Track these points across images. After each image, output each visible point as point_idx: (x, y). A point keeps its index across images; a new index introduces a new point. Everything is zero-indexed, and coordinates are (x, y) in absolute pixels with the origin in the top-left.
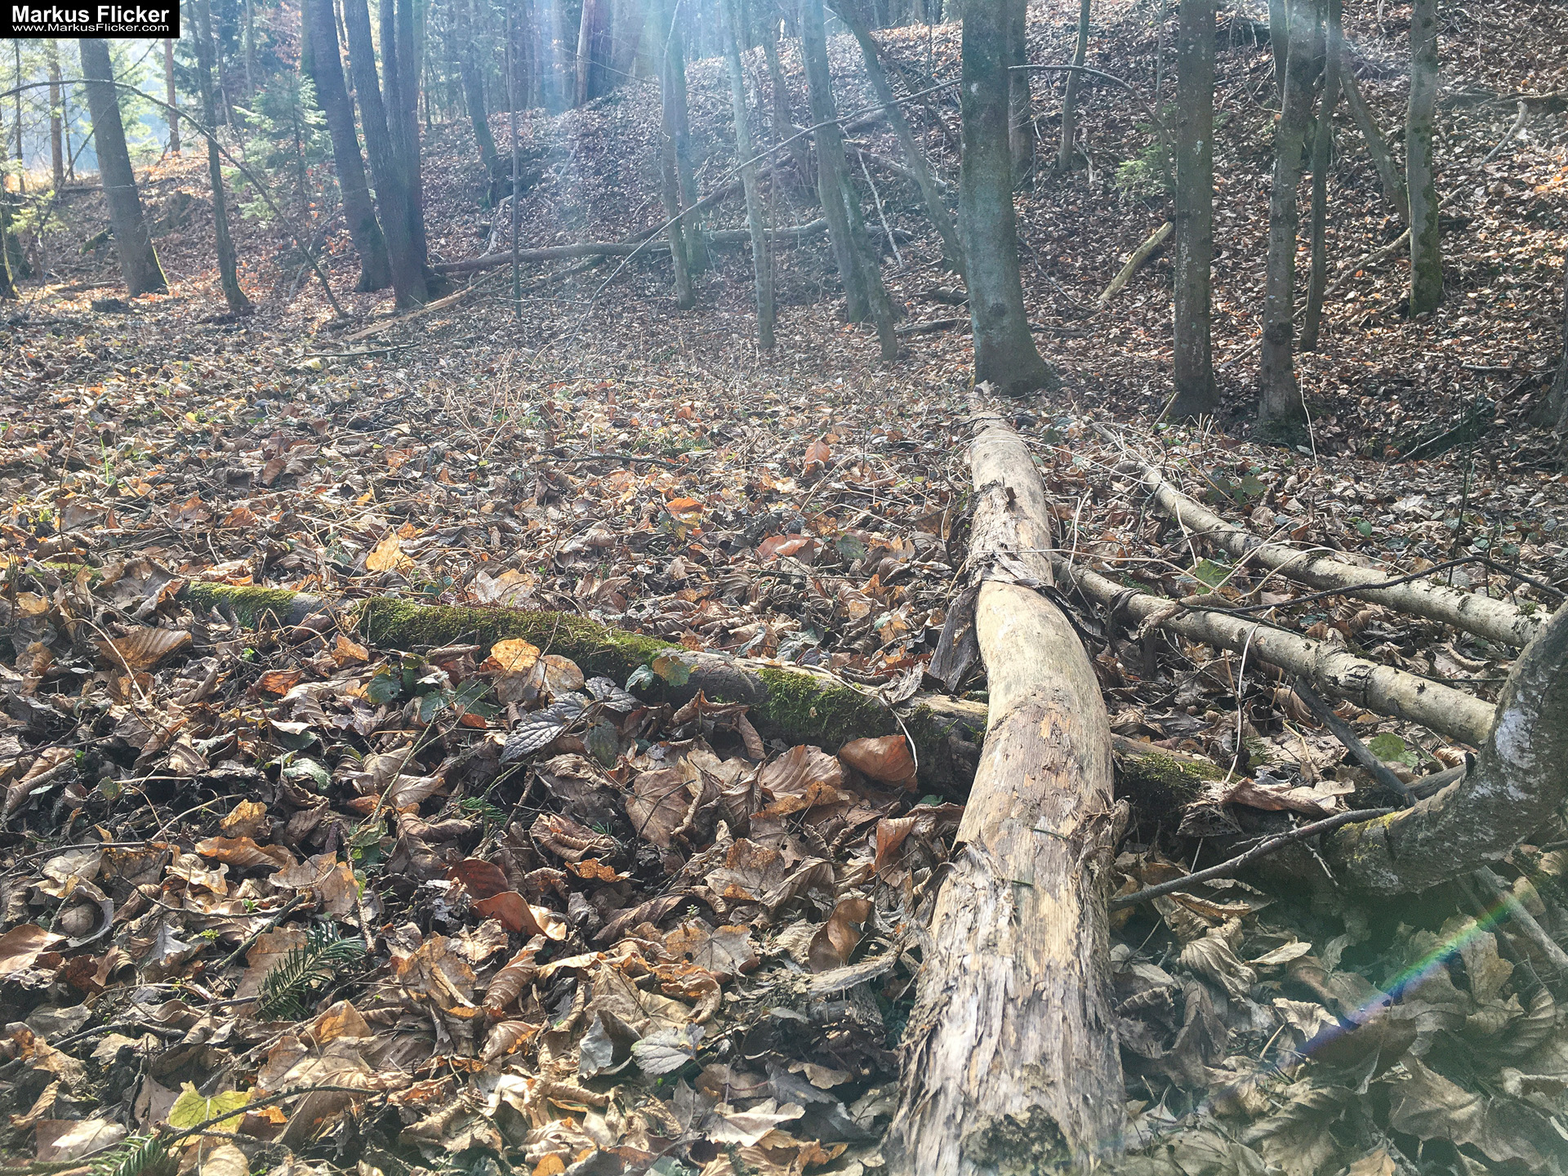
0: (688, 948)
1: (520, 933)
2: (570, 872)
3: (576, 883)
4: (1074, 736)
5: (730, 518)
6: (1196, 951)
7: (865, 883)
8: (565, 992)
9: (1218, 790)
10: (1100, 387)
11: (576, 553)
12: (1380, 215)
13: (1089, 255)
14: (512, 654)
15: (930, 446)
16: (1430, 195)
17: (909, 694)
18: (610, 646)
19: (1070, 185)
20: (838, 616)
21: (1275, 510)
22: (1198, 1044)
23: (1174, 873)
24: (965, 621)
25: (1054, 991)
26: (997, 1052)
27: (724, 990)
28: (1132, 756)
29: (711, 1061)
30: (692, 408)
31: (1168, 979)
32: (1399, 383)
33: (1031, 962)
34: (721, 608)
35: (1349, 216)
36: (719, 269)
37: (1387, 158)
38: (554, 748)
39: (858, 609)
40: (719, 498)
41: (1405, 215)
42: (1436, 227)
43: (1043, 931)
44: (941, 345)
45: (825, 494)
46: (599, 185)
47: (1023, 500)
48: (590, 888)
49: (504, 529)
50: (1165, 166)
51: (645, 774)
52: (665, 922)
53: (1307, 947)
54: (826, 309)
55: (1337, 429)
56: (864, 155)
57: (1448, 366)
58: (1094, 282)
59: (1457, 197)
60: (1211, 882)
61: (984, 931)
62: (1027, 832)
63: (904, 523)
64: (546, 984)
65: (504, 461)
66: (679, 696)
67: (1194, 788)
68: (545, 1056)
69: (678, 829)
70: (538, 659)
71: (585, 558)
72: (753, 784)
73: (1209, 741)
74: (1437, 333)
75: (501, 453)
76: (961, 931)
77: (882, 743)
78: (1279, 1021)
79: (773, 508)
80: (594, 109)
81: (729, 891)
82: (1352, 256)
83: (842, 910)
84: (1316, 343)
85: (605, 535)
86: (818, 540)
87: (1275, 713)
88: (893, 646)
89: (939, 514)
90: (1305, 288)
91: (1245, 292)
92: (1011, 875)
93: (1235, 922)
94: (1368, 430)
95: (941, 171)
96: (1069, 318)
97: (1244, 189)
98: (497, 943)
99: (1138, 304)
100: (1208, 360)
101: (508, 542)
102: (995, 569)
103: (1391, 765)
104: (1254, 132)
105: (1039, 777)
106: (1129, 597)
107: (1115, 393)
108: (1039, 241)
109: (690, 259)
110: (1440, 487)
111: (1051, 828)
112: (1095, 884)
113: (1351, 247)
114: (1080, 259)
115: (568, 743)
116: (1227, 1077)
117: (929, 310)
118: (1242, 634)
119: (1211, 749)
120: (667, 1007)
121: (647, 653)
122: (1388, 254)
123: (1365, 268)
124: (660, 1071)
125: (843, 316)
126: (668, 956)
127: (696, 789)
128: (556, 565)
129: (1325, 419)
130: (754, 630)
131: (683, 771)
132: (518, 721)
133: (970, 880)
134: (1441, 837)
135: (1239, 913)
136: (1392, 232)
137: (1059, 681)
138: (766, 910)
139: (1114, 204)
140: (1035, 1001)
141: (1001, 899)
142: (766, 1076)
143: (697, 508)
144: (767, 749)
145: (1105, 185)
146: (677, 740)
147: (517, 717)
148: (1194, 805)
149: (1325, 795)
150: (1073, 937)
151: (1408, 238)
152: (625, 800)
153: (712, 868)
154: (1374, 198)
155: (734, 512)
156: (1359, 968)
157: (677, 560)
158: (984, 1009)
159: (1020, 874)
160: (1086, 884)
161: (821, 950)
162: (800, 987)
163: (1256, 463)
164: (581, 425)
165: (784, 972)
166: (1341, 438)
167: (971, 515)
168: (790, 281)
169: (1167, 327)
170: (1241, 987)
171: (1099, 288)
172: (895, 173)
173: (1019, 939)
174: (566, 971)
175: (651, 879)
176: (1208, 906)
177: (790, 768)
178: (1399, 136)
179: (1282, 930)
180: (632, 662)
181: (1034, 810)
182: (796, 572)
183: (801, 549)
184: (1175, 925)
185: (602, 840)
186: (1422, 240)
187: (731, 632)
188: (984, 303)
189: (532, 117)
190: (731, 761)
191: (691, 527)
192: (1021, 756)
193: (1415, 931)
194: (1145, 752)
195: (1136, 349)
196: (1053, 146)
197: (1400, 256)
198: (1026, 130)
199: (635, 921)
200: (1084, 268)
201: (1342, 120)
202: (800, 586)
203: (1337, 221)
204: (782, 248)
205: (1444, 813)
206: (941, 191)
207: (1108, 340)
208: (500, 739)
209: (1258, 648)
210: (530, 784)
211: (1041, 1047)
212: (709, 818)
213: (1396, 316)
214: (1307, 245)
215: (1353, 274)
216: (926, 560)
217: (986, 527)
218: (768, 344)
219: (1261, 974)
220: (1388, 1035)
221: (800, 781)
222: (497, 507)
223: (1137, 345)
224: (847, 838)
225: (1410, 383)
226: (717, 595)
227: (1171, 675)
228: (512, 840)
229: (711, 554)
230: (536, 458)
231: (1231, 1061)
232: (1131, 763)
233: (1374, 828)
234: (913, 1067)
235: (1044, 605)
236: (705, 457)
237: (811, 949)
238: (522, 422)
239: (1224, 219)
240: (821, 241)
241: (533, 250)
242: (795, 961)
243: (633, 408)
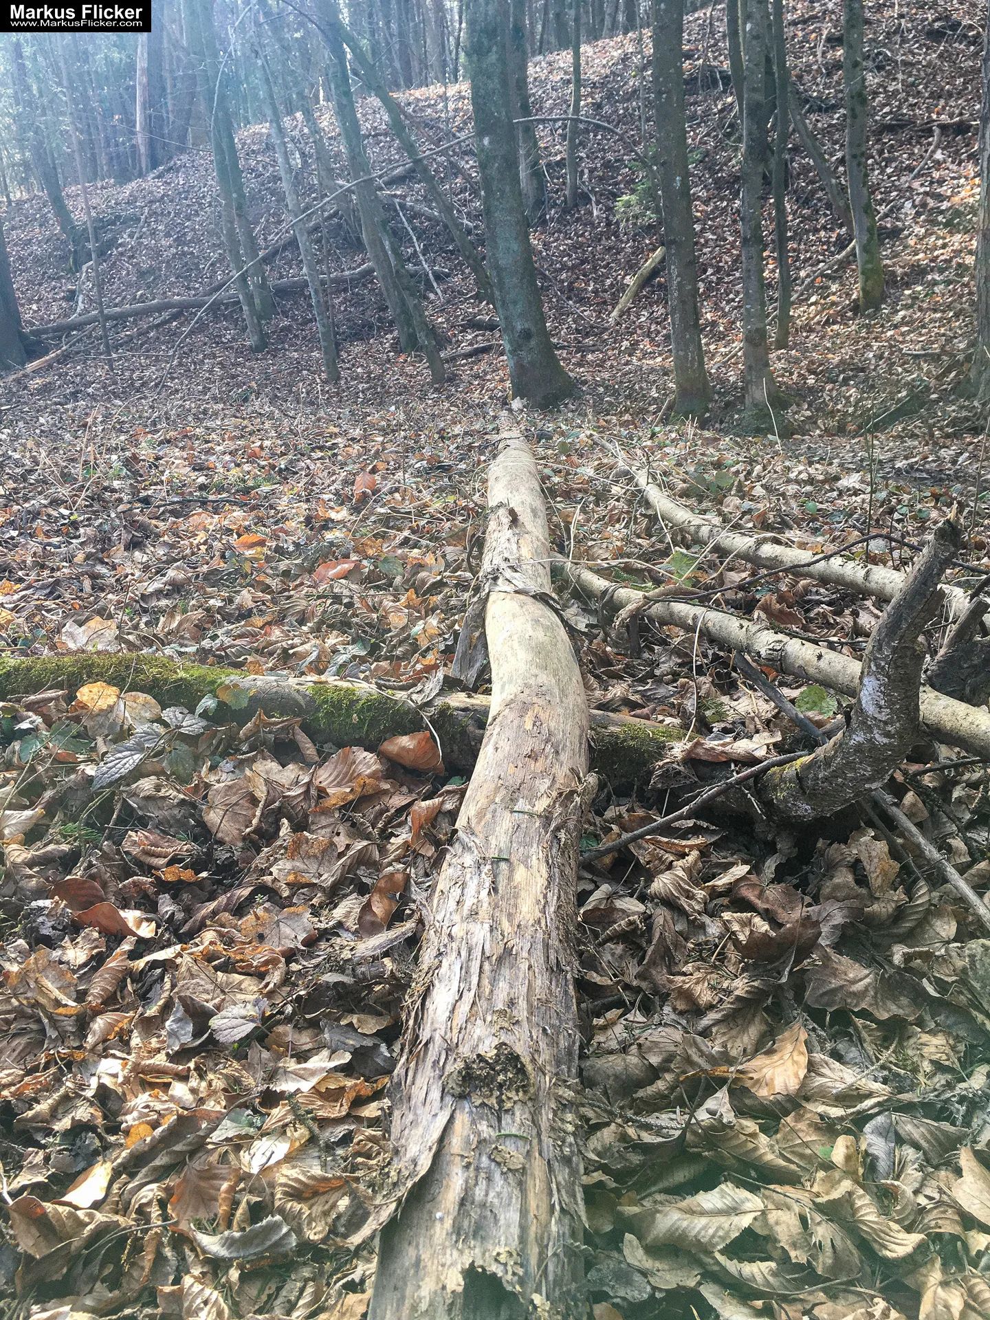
0: (260, 930)
1: (115, 935)
2: (158, 878)
3: (163, 886)
4: (552, 724)
5: (291, 548)
6: (662, 883)
7: (405, 856)
8: (155, 982)
9: (679, 749)
10: (616, 393)
11: (158, 593)
12: (832, 230)
13: (599, 280)
14: (95, 695)
15: (463, 466)
16: (869, 211)
17: (433, 694)
18: (181, 679)
19: (578, 220)
20: (381, 628)
21: (742, 498)
22: (663, 958)
23: (648, 820)
24: (477, 627)
25: (521, 945)
26: (474, 1003)
27: (288, 963)
28: (612, 729)
29: (278, 1023)
30: (261, 447)
31: (641, 908)
32: (854, 370)
33: (505, 925)
34: (283, 632)
35: (807, 232)
36: (285, 314)
37: (834, 181)
38: (137, 773)
39: (397, 620)
40: (282, 530)
41: (850, 228)
42: (876, 237)
43: (516, 897)
44: (483, 366)
45: (373, 518)
46: (170, 246)
47: (525, 517)
48: (175, 889)
49: (94, 577)
50: (655, 198)
51: (217, 786)
52: (240, 910)
53: (746, 868)
54: (381, 343)
55: (808, 413)
56: (400, 204)
57: (892, 353)
58: (605, 303)
59: (891, 210)
60: (677, 824)
61: (469, 902)
62: (507, 814)
63: (437, 539)
64: (139, 977)
65: (94, 513)
66: (242, 716)
67: (661, 749)
68: (136, 1041)
69: (248, 830)
70: (119, 697)
71: (167, 596)
72: (309, 784)
73: (680, 704)
74: (882, 326)
75: (91, 506)
76: (452, 904)
77: (412, 738)
78: (727, 929)
79: (329, 536)
80: (158, 177)
81: (291, 878)
82: (812, 265)
83: (382, 884)
84: (787, 342)
85: (181, 576)
86: (365, 562)
87: (734, 674)
88: (428, 649)
89: (464, 530)
90: (776, 295)
91: (728, 302)
92: (493, 853)
93: (695, 853)
94: (832, 412)
95: (468, 214)
96: (587, 335)
97: (721, 215)
98: (96, 947)
99: (643, 319)
100: (701, 363)
101: (98, 588)
102: (500, 581)
103: (810, 714)
104: (726, 164)
105: (520, 765)
106: (614, 591)
107: (628, 397)
108: (556, 270)
109: (258, 306)
110: (889, 455)
111: (527, 808)
112: (563, 850)
113: (811, 258)
114: (592, 284)
115: (149, 768)
116: (684, 982)
117: (470, 337)
118: (695, 618)
119: (681, 712)
120: (240, 983)
121: (213, 682)
122: (840, 262)
123: (822, 275)
124: (232, 1039)
125: (397, 348)
126: (243, 939)
127: (261, 793)
128: (142, 606)
129: (798, 405)
130: (310, 648)
131: (249, 780)
132: (106, 753)
133: (460, 861)
134: (835, 775)
135: (697, 847)
136: (841, 244)
137: (544, 678)
138: (323, 890)
139: (616, 234)
140: (507, 955)
141: (483, 875)
142: (322, 1031)
143: (261, 543)
144: (319, 752)
145: (607, 218)
146: (245, 753)
147: (104, 750)
148: (661, 763)
149: (758, 745)
150: (541, 897)
151: (854, 248)
152: (201, 811)
153: (276, 860)
154: (825, 214)
155: (294, 543)
156: (789, 878)
157: (245, 592)
158: (465, 970)
159: (500, 851)
160: (554, 850)
161: (368, 918)
162: (346, 954)
163: (730, 457)
164: (162, 473)
165: (338, 940)
166: (812, 420)
167: (484, 533)
168: (348, 320)
169: (667, 337)
170: (697, 908)
171: (610, 308)
172: (429, 219)
173: (496, 906)
174: (154, 964)
175: (228, 873)
176: (674, 844)
177: (339, 767)
178: (842, 161)
179: (732, 855)
180: (201, 691)
181: (514, 794)
182: (346, 592)
183: (350, 571)
184: (648, 863)
185: (184, 847)
186: (865, 249)
187: (291, 652)
188: (513, 328)
189: (103, 188)
190: (291, 766)
191: (257, 560)
192: (507, 748)
193: (830, 845)
194: (623, 723)
195: (644, 358)
196: (559, 187)
197: (849, 263)
198: (537, 174)
199: (215, 913)
200: (595, 291)
201: (796, 150)
202: (350, 605)
203: (797, 237)
204: (338, 292)
205: (834, 757)
206: (469, 232)
207: (620, 352)
208: (90, 770)
209: (707, 628)
210: (119, 806)
211: (509, 994)
212: (273, 817)
213: (849, 314)
214: (774, 258)
215: (813, 281)
216: (455, 571)
217: (494, 544)
218: (335, 378)
219: (714, 894)
220: (801, 935)
221: (348, 776)
222: (88, 557)
223: (645, 355)
224: (390, 821)
225: (863, 370)
226: (279, 620)
227: (652, 650)
228: (105, 857)
229: (274, 583)
230: (121, 508)
231: (689, 968)
232: (611, 735)
233: (790, 770)
234: (411, 1022)
235: (539, 609)
236: (273, 492)
237: (360, 918)
238: (110, 475)
239: (707, 241)
240: (372, 282)
241: (117, 309)
242: (347, 930)
243: (209, 452)
